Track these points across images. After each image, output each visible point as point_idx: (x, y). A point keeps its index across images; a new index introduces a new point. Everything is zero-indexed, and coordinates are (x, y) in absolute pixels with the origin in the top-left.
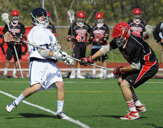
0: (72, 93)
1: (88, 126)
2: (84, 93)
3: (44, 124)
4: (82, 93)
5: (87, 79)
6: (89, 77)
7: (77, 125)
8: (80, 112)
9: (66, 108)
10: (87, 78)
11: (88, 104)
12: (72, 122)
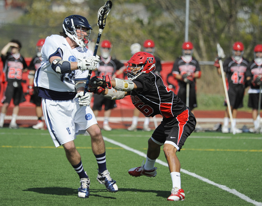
0: (225, 152)
1: (249, 197)
2: (240, 152)
3: (189, 193)
4: (238, 152)
5: (244, 134)
6: (247, 130)
7: (233, 195)
8: (237, 177)
9: (217, 171)
10: (244, 132)
11: (247, 168)
12: (226, 191)
